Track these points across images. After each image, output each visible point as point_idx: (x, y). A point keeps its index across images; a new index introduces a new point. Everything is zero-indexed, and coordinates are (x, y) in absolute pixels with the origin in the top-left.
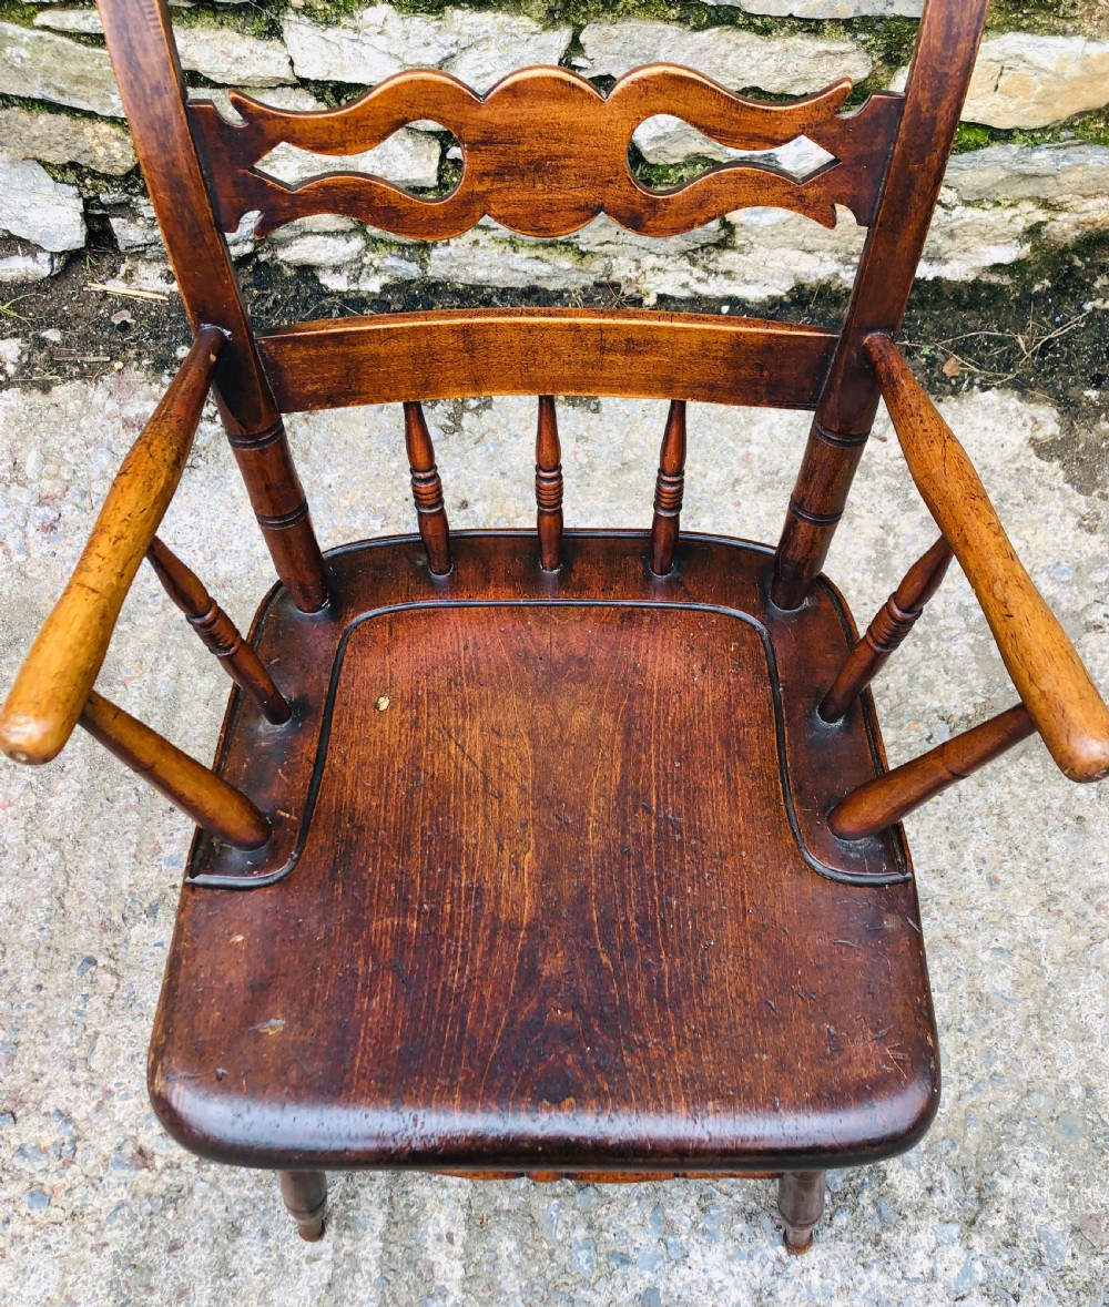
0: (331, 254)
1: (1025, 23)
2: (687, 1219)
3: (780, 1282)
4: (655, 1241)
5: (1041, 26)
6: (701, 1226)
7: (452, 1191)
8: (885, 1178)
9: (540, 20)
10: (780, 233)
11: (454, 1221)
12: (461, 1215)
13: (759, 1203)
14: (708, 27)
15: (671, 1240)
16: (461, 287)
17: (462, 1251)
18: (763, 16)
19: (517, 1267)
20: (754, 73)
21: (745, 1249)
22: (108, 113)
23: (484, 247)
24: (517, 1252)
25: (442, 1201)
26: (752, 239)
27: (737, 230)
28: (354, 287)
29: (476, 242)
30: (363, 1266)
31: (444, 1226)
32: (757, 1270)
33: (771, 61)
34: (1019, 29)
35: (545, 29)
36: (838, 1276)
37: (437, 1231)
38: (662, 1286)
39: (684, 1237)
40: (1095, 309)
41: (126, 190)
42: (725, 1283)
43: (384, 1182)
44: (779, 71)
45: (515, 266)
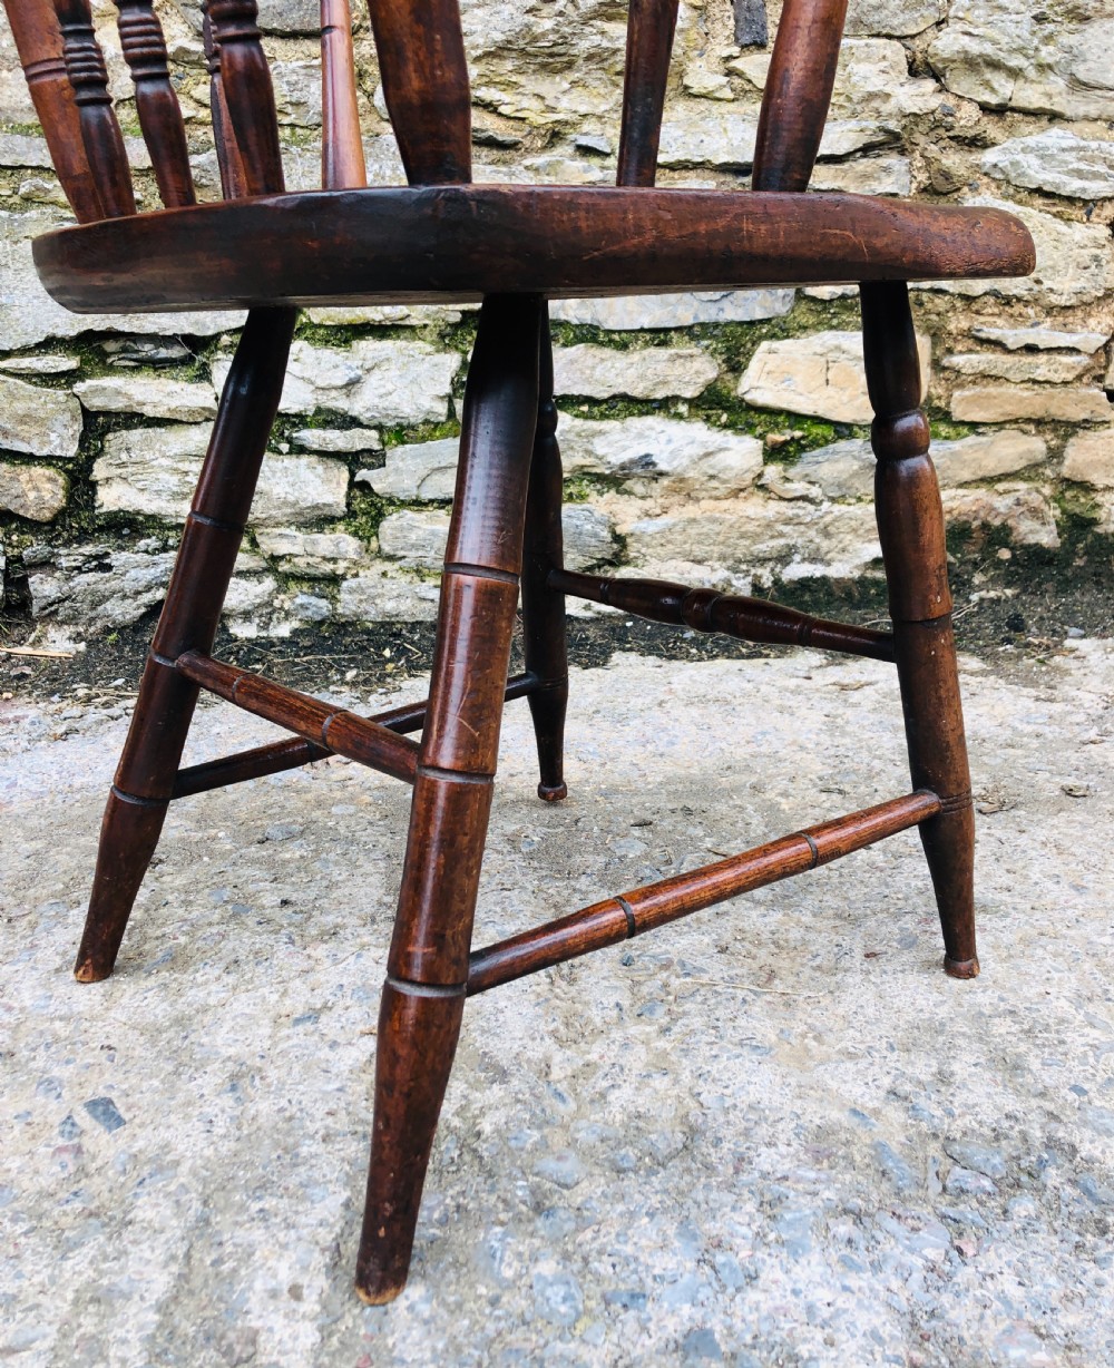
0: (242, 597)
1: (835, 322)
2: (744, 1230)
3: (946, 1299)
4: (691, 1265)
5: (848, 324)
6: (772, 1236)
7: (305, 1232)
8: (1074, 1150)
9: (432, 343)
10: (669, 542)
11: (305, 1269)
12: (320, 1260)
13: (867, 1201)
14: (576, 343)
15: (720, 1259)
16: (370, 625)
17: (318, 1308)
18: (620, 332)
19: (426, 1322)
20: (620, 380)
21: (861, 1257)
22: (45, 452)
23: (392, 578)
24: (428, 1300)
25: (284, 1246)
26: (643, 550)
27: (629, 540)
28: (264, 634)
29: (384, 574)
30: (114, 1352)
31: (285, 1275)
32: (895, 1284)
33: (632, 370)
34: (832, 328)
35: (438, 351)
36: (1052, 1280)
37: (272, 1284)
38: (716, 1325)
39: (744, 1254)
40: (982, 600)
41: (49, 543)
42: (839, 1303)
43: (179, 1233)
44: (642, 377)
45: (423, 594)
